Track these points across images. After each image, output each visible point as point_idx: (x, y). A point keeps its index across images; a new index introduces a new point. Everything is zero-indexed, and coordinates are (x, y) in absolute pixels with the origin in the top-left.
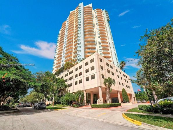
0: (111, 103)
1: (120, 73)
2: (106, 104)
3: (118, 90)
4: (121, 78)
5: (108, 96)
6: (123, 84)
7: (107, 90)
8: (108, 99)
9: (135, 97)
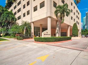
0: (60, 36)
1: (74, 7)
2: (55, 37)
3: (69, 24)
4: (74, 13)
5: (58, 29)
6: (74, 19)
7: (58, 23)
8: (57, 33)
9: (81, 32)
